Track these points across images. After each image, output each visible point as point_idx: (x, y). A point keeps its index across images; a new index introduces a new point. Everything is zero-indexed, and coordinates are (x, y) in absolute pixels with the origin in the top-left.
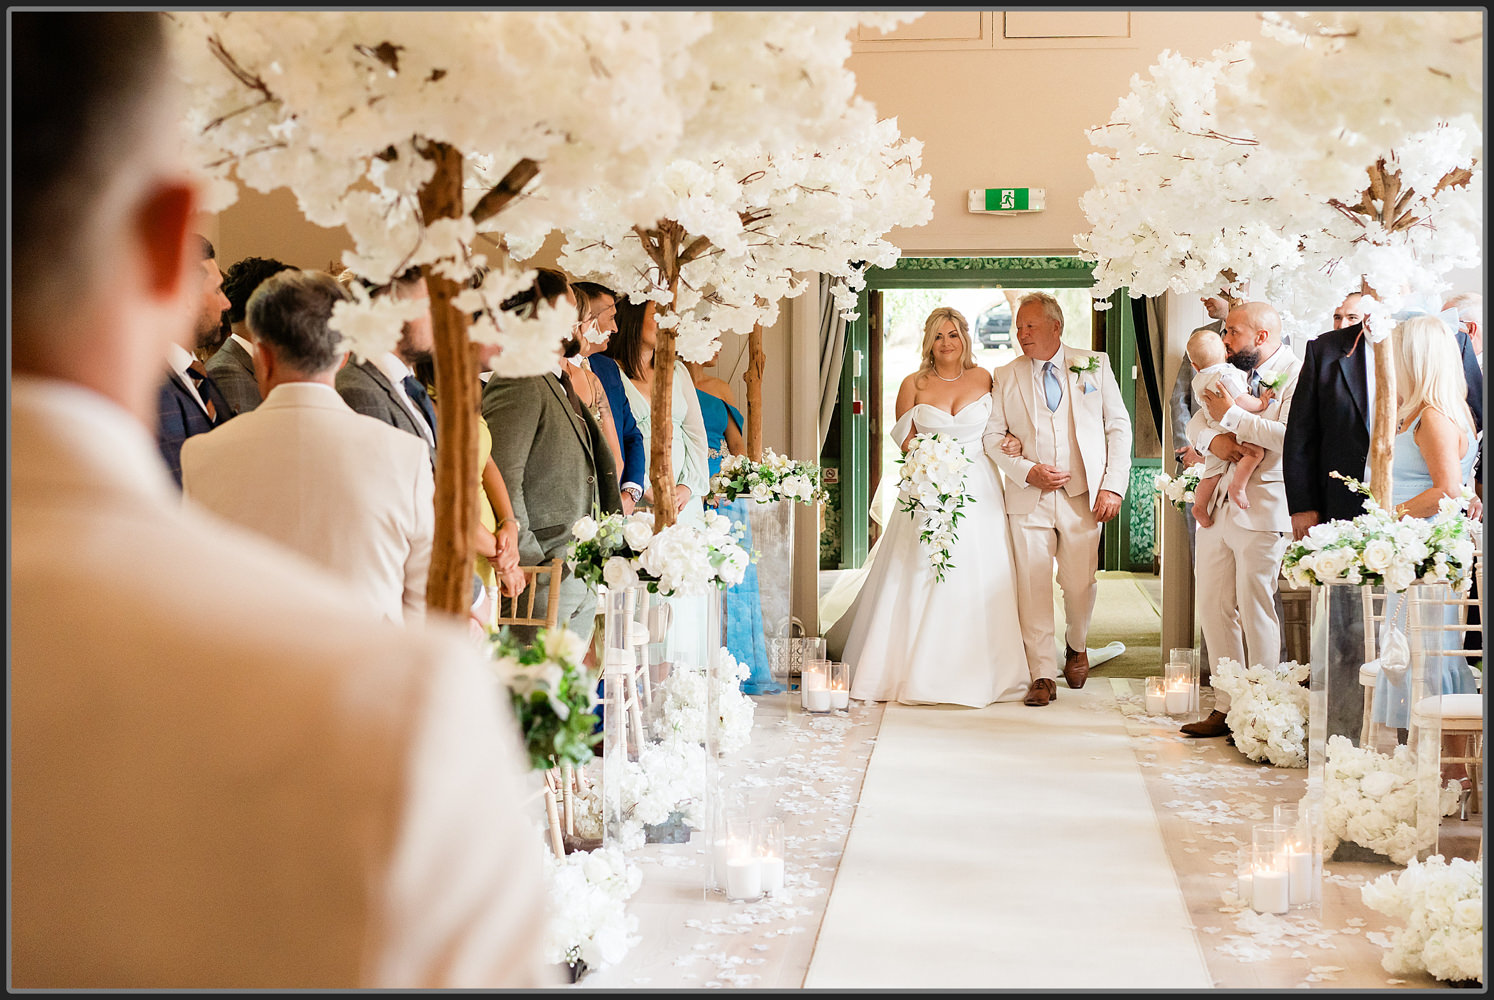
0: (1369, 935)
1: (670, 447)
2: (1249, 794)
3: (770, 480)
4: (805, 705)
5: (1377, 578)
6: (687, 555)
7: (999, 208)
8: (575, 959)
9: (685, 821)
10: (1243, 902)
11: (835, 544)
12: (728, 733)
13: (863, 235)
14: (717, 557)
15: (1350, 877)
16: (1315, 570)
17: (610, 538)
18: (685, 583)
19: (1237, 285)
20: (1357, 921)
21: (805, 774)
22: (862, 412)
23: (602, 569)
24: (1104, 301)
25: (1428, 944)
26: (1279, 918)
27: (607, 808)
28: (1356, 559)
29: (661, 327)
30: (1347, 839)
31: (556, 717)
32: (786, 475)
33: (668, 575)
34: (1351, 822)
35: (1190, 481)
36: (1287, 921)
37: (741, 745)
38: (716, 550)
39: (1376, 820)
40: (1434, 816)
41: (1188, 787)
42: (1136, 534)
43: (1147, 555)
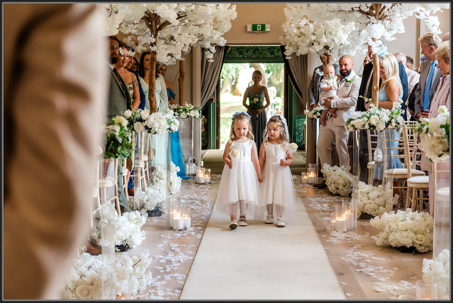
0: (372, 237)
1: (155, 88)
2: (334, 203)
3: (186, 111)
4: (197, 182)
5: (374, 127)
6: (160, 121)
7: (256, 30)
8: (125, 244)
9: (160, 209)
10: (333, 229)
11: (206, 142)
12: (173, 187)
13: (215, 35)
14: (170, 122)
15: (365, 223)
16: (355, 125)
17: (136, 115)
18: (160, 130)
19: (329, 51)
20: (368, 233)
21: (197, 199)
22: (214, 101)
23: (133, 126)
24: (289, 56)
25: (390, 236)
26: (344, 233)
27: (136, 206)
28: (367, 121)
29: (152, 51)
30: (364, 212)
31: (118, 142)
32: (191, 110)
33: (154, 127)
34: (366, 207)
35: (315, 111)
36: (347, 234)
37: (177, 191)
38: (169, 120)
39: (373, 206)
40: (391, 205)
41: (315, 201)
42: (298, 138)
43: (301, 145)
